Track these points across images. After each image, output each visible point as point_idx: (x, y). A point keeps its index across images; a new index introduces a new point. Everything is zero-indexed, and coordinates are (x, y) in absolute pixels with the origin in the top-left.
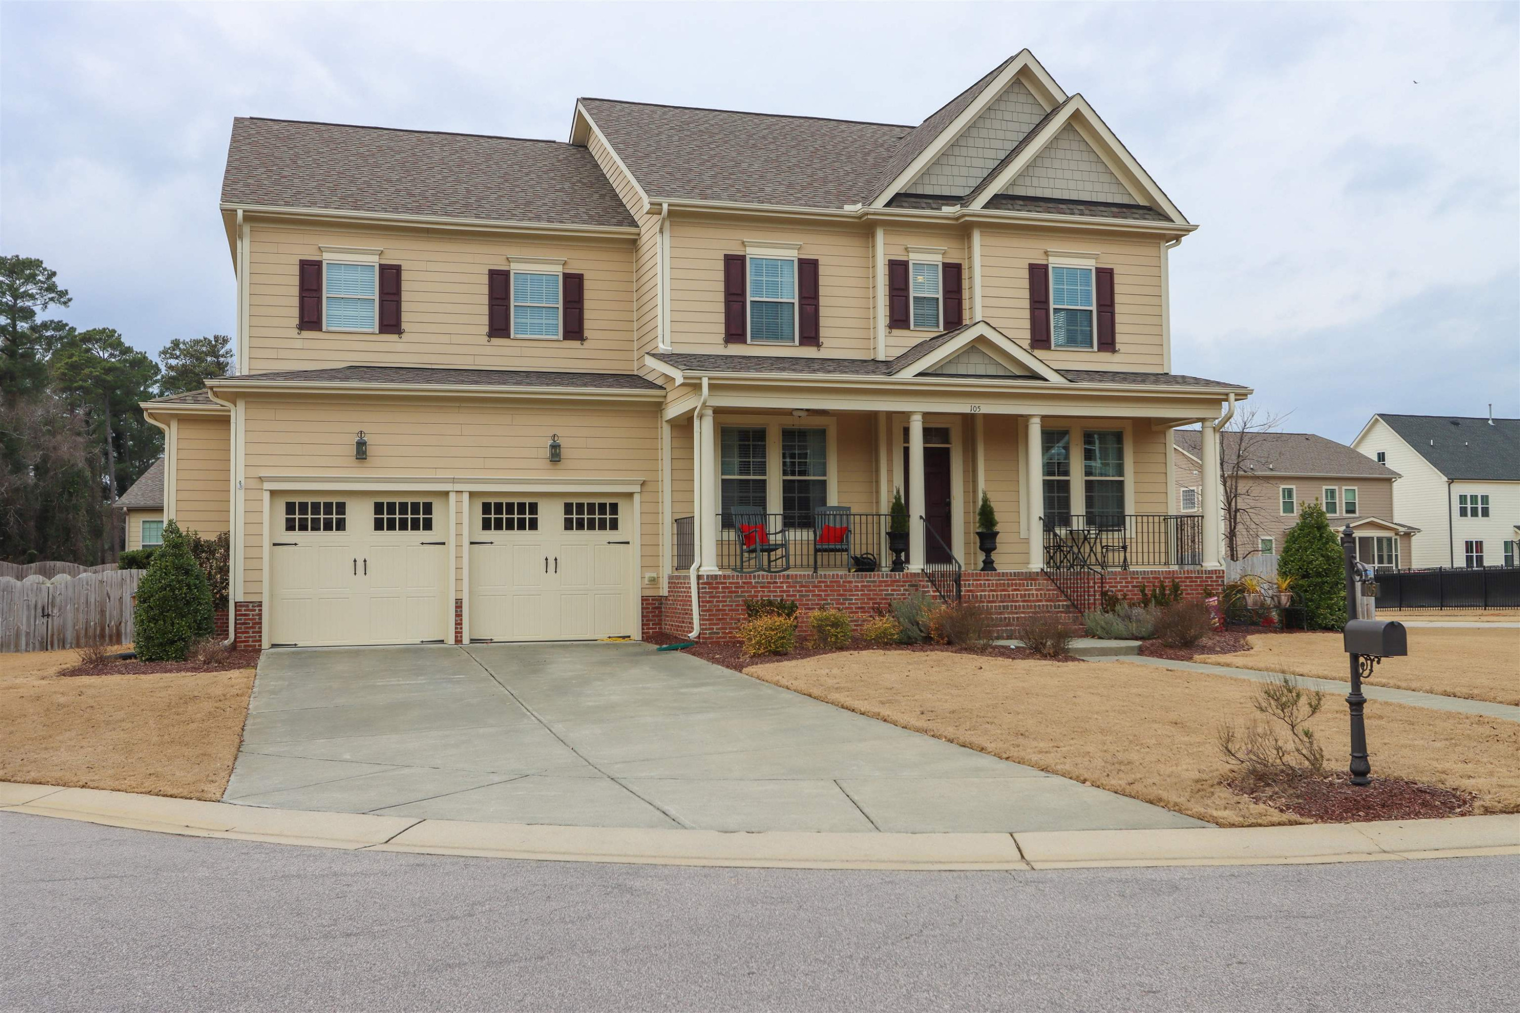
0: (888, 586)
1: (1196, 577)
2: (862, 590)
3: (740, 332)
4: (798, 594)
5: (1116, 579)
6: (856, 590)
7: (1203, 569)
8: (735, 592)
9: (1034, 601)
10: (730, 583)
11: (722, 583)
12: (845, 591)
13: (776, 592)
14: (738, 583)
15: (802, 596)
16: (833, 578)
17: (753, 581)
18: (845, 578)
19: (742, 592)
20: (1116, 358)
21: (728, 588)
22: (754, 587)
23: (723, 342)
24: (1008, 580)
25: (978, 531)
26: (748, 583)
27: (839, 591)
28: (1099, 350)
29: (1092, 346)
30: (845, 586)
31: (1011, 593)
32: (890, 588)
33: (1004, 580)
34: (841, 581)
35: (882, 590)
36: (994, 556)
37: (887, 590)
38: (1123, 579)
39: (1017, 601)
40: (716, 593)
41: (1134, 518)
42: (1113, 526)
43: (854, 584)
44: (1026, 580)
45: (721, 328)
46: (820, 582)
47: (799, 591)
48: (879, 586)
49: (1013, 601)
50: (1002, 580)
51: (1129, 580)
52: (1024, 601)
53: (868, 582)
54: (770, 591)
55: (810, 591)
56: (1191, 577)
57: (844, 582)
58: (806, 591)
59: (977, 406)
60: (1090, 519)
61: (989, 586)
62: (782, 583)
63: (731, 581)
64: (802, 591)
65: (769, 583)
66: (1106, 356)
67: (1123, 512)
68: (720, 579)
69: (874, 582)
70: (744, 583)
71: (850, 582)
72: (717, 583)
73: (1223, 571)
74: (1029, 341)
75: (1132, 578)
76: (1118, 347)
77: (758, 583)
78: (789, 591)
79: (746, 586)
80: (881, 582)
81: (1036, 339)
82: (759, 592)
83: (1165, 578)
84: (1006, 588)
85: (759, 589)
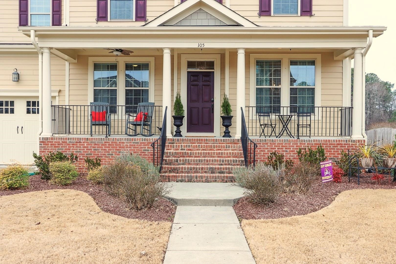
0: (146, 145)
1: (345, 144)
2: (130, 148)
3: (104, 16)
4: (93, 149)
5: (290, 144)
6: (126, 148)
7: (352, 139)
8: (57, 147)
9: (225, 157)
10: (55, 142)
11: (51, 142)
12: (120, 147)
13: (80, 147)
14: (59, 142)
15: (95, 150)
16: (113, 140)
17: (68, 141)
18: (120, 141)
19: (62, 147)
20: (312, 19)
21: (54, 144)
22: (69, 144)
23: (96, 21)
24: (219, 143)
25: (223, 115)
26: (65, 142)
27: (117, 147)
28: (301, 15)
29: (297, 13)
30: (120, 145)
31: (215, 151)
32: (146, 147)
33: (217, 143)
34: (118, 142)
35: (142, 148)
36: (230, 129)
37: (145, 148)
38: (295, 144)
39: (214, 157)
40: (47, 147)
41: (320, 109)
42: (307, 113)
43: (125, 144)
44: (231, 144)
45: (95, 14)
46: (106, 142)
47: (93, 147)
48: (140, 145)
49: (211, 157)
50: (216, 143)
51: (299, 145)
52: (219, 157)
53: (133, 143)
54: (77, 147)
55: (100, 147)
56: (342, 144)
57: (119, 143)
58: (98, 147)
59: (202, 43)
60: (293, 109)
61: (201, 147)
62: (84, 142)
63: (56, 141)
64: (95, 147)
65: (76, 142)
66: (306, 19)
67: (314, 105)
68: (49, 140)
69: (138, 143)
70: (63, 142)
71: (123, 143)
72: (48, 142)
73: (364, 141)
74: (258, 12)
75: (300, 144)
76: (313, 13)
77: (70, 142)
78: (88, 147)
79: (64, 144)
80: (141, 143)
81: (263, 10)
82: (71, 147)
83: (323, 144)
84: (213, 148)
85: (71, 146)
